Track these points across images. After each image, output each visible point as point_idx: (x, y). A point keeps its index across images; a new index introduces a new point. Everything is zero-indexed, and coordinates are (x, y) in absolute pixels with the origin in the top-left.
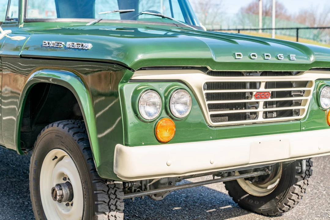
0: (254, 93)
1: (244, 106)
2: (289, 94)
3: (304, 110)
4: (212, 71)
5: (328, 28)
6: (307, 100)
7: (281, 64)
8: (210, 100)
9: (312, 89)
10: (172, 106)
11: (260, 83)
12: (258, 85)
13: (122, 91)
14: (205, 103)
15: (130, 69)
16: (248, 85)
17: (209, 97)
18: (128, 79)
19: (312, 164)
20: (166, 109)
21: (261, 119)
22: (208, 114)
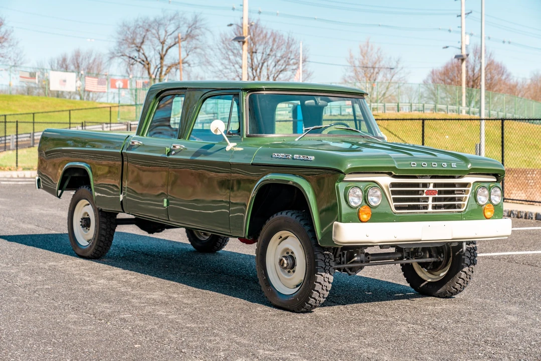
0: (425, 191)
1: (418, 200)
2: (452, 192)
3: (464, 204)
4: (395, 175)
5: (540, 120)
6: (466, 197)
7: (445, 170)
8: (395, 195)
9: (470, 189)
10: (369, 198)
11: (430, 183)
12: (428, 185)
13: (337, 187)
14: (391, 197)
15: (343, 173)
16: (421, 185)
17: (393, 193)
18: (342, 180)
19: (477, 255)
20: (365, 200)
21: (430, 209)
22: (393, 204)
